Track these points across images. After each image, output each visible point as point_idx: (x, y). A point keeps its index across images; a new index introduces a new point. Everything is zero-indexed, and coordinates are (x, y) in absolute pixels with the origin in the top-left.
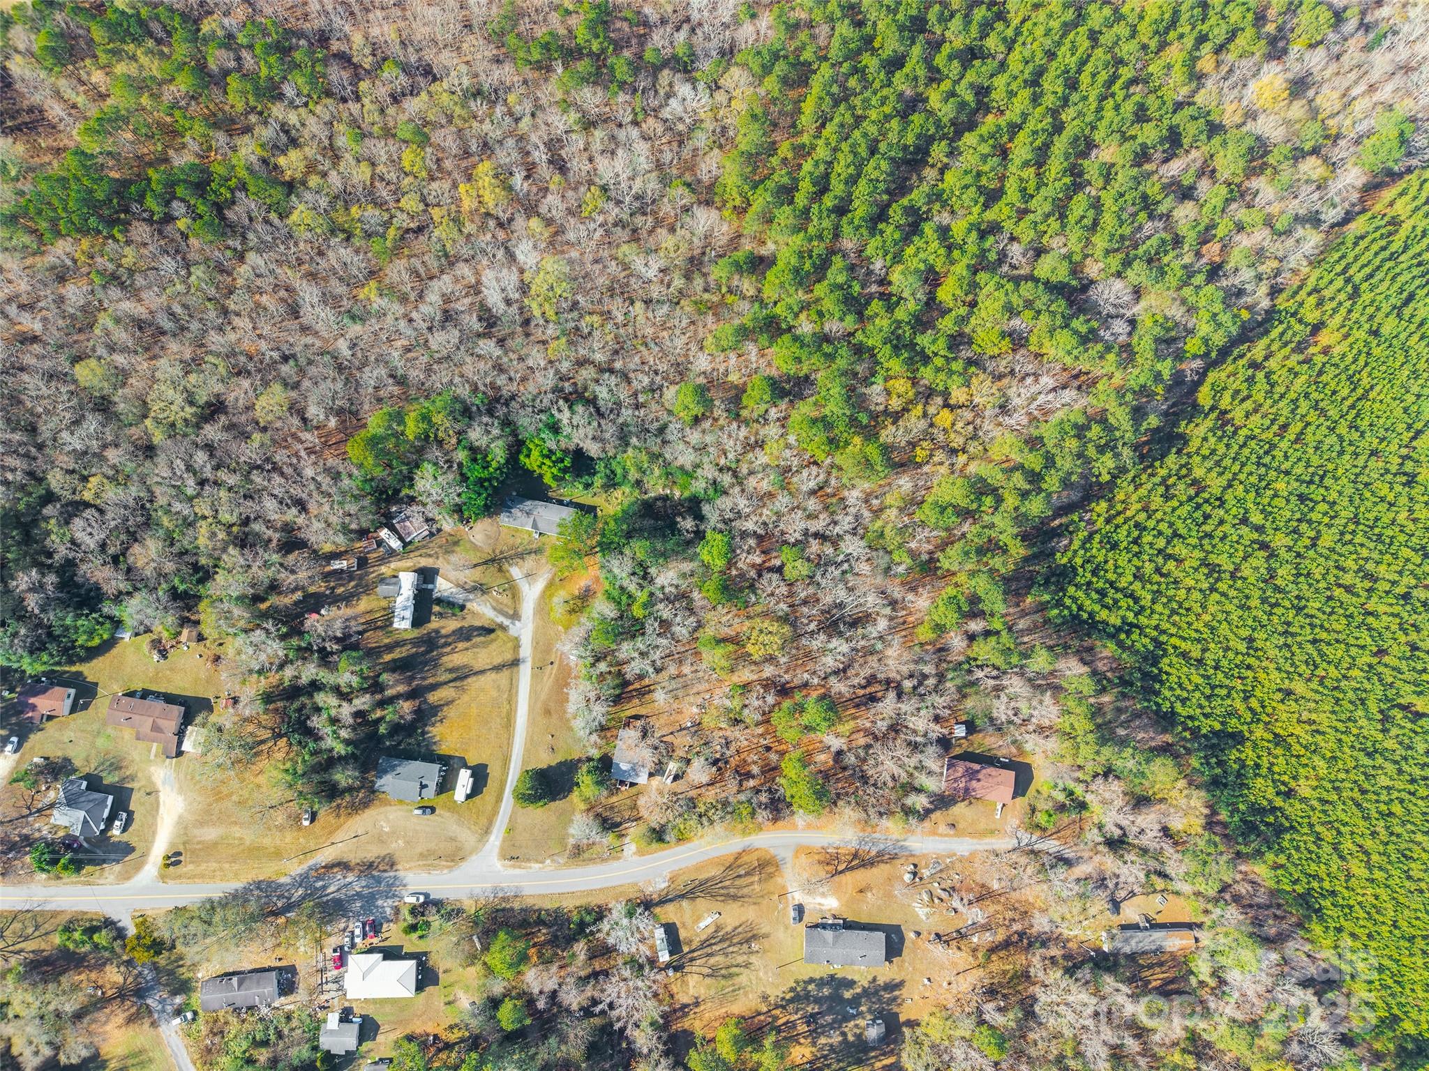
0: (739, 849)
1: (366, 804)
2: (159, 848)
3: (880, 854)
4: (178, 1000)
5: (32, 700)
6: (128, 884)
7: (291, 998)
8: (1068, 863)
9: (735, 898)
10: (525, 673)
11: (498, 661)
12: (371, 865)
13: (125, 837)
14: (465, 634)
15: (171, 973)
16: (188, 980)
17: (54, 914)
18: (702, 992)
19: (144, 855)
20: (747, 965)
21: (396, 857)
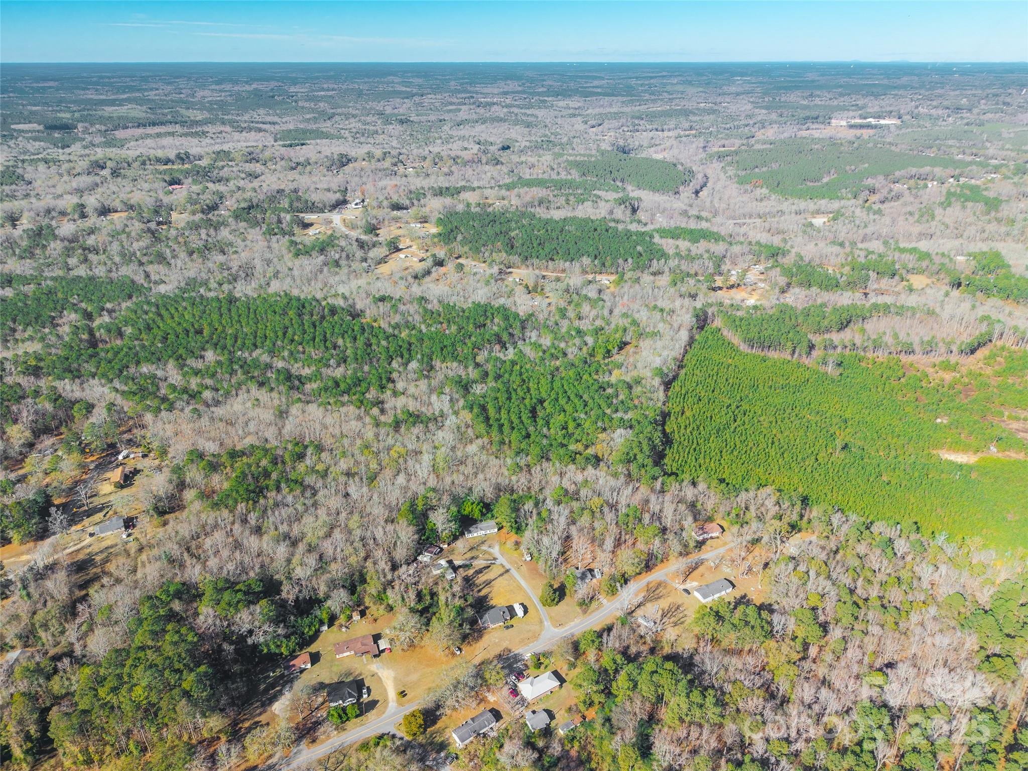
0: (645, 584)
1: (480, 636)
2: (392, 694)
3: (696, 564)
4: (442, 754)
5: (291, 663)
6: (384, 716)
7: (501, 721)
8: (758, 540)
9: (659, 598)
10: (513, 572)
11: (499, 573)
12: (500, 655)
13: (370, 698)
14: (480, 571)
15: (431, 743)
16: (442, 742)
17: (351, 746)
18: (677, 632)
19: (386, 701)
20: (686, 616)
21: (509, 647)
